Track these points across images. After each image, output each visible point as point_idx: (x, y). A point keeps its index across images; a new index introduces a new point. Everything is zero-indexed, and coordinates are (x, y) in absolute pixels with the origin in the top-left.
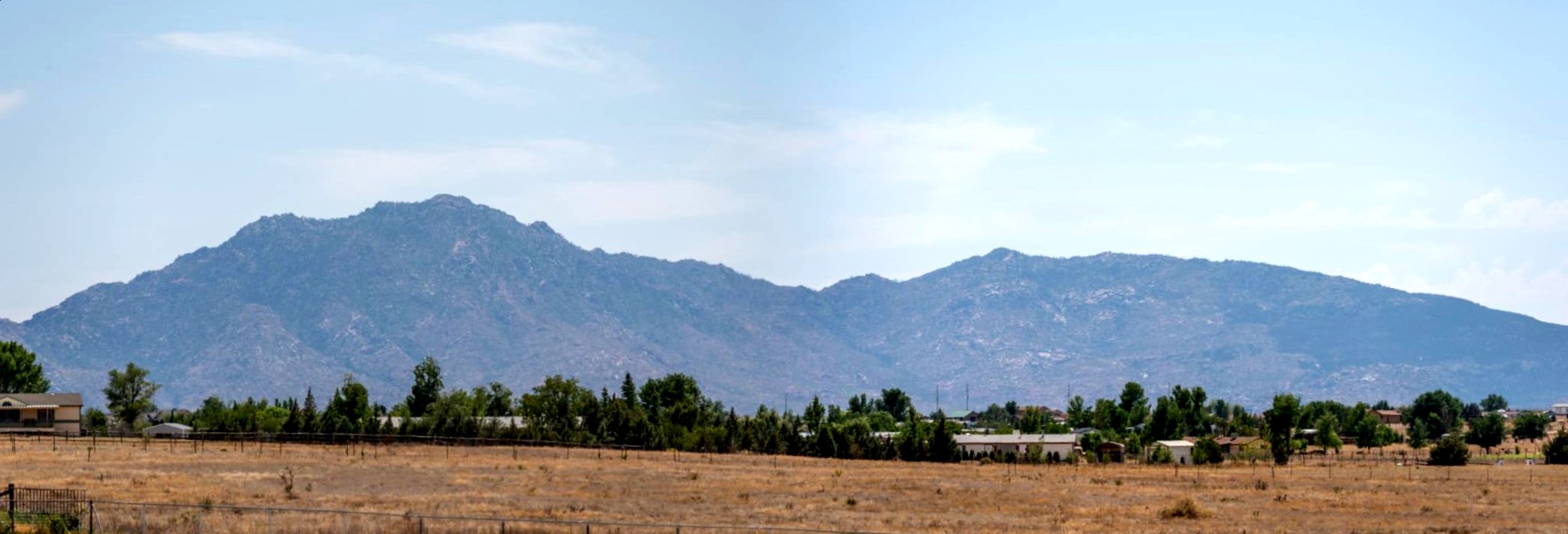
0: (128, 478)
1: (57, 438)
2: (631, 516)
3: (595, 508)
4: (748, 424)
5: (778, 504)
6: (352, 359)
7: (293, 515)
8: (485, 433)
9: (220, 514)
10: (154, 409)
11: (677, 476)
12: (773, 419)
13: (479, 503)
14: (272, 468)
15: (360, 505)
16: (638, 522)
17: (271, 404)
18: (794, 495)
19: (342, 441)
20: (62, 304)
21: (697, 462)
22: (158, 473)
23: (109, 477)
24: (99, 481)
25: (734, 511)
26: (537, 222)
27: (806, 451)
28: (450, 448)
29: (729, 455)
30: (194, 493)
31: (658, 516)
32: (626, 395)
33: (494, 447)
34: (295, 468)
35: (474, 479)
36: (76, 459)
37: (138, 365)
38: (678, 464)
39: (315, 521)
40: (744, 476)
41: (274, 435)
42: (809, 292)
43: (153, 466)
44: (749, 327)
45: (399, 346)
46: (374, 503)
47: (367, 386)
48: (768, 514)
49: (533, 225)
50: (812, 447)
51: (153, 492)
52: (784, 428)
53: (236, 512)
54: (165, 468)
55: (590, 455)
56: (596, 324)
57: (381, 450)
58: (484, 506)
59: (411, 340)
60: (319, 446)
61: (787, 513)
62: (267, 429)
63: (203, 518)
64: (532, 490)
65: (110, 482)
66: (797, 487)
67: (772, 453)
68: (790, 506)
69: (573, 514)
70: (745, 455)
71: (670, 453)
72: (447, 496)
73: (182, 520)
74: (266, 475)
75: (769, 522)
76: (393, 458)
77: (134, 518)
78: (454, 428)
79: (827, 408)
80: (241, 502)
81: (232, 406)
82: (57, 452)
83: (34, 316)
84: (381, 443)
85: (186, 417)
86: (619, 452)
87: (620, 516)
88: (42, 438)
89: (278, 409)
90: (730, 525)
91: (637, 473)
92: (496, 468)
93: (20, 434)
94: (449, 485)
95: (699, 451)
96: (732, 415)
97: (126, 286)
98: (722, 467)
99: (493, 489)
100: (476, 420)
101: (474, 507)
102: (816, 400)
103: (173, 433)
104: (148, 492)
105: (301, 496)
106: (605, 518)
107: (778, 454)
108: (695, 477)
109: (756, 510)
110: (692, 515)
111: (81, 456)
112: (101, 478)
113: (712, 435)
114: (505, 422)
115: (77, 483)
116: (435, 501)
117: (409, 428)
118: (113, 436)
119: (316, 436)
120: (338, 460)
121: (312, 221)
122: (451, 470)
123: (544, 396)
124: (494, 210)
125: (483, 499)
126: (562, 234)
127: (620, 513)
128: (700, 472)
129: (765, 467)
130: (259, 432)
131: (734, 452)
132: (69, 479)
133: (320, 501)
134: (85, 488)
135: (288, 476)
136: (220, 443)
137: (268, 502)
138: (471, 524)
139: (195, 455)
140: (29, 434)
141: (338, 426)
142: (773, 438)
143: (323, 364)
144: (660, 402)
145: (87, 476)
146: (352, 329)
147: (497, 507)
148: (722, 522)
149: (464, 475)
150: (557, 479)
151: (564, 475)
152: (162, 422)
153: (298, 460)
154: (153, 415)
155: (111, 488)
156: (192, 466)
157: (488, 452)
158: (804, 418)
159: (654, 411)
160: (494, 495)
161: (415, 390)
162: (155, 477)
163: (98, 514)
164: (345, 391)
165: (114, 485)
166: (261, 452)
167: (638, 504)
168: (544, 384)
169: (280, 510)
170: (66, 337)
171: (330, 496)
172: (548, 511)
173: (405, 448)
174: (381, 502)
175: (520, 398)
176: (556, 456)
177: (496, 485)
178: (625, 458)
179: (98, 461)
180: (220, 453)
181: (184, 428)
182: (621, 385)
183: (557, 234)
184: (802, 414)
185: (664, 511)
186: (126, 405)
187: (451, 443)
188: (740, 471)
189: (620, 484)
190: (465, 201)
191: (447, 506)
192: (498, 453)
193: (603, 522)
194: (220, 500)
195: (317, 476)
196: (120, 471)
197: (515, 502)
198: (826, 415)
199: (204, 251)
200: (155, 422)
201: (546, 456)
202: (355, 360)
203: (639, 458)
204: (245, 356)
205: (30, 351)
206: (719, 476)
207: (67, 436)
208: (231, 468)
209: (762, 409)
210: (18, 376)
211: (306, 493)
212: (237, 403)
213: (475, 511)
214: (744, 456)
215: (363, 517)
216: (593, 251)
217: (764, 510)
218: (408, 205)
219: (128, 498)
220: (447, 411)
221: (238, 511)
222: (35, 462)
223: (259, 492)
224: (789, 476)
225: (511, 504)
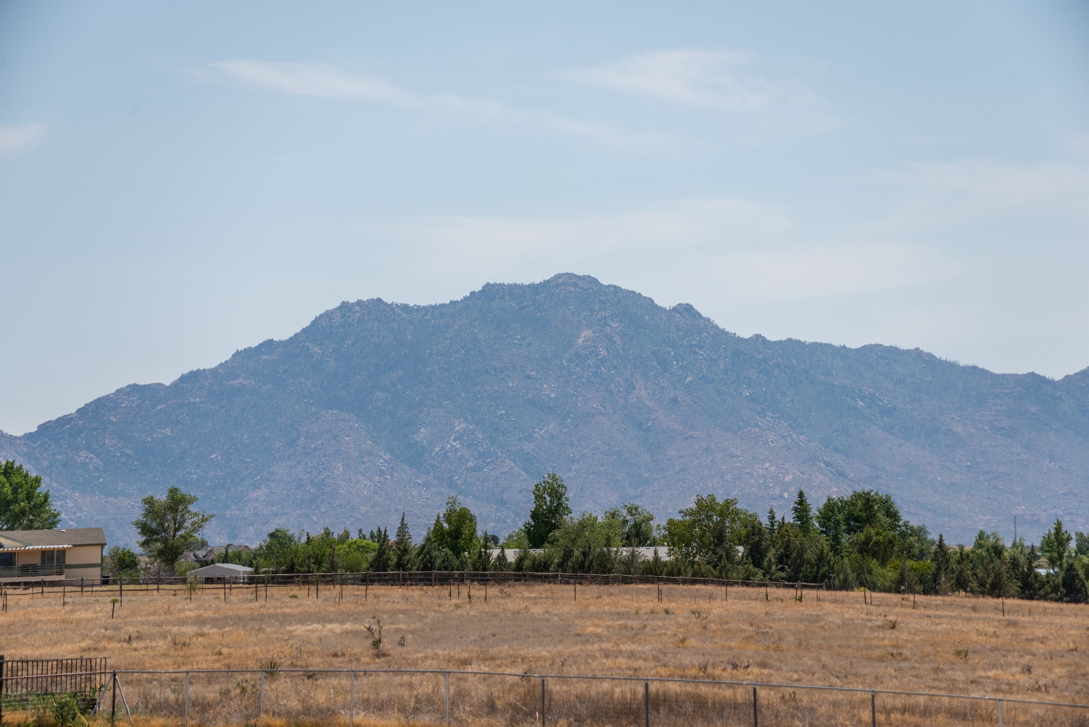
0: (165, 637)
1: (68, 589)
2: (810, 677)
3: (763, 665)
4: (963, 557)
5: (1010, 665)
6: (455, 478)
7: (383, 677)
8: (622, 568)
9: (288, 680)
10: (204, 544)
11: (869, 624)
12: (998, 551)
13: (616, 657)
14: (356, 618)
15: (466, 662)
16: (820, 684)
17: (354, 536)
18: (1034, 655)
19: (444, 581)
20: (79, 411)
21: (896, 605)
22: (206, 629)
23: (139, 638)
24: (125, 645)
25: (949, 673)
26: (680, 305)
27: (1047, 594)
28: (579, 587)
29: (939, 597)
30: (255, 653)
31: (846, 677)
32: (799, 518)
33: (633, 586)
34: (385, 616)
35: (608, 627)
36: (94, 616)
37: (184, 490)
38: (869, 607)
39: (411, 686)
40: (959, 625)
41: (357, 574)
42: (1043, 380)
43: (200, 621)
44: (959, 428)
45: (514, 461)
46: (484, 660)
47: (474, 511)
48: (996, 679)
49: (675, 309)
50: (1055, 589)
51: (201, 655)
52: (1015, 563)
53: (309, 677)
54: (217, 622)
55: (754, 596)
56: (757, 429)
57: (493, 590)
58: (622, 661)
59: (528, 453)
60: (414, 587)
61: (1023, 679)
62: (350, 568)
63: (266, 687)
64: (683, 641)
65: (141, 644)
66: (1036, 644)
67: (998, 596)
68: (1028, 670)
69: (735, 671)
70: (961, 598)
71: (858, 593)
72: (576, 649)
73: (238, 691)
74: (348, 626)
75: (997, 690)
76: (508, 600)
77: (174, 691)
78: (583, 563)
79: (1074, 536)
80: (316, 663)
81: (304, 540)
82: (67, 608)
83: (39, 427)
84: (493, 582)
85: (244, 556)
86: (792, 592)
87: (796, 676)
88: (46, 589)
89: (364, 542)
90: (943, 693)
91: (817, 619)
92: (637, 613)
93: (15, 585)
94: (578, 635)
95: (898, 591)
96: (941, 545)
97: (167, 388)
98: (931, 612)
99: (633, 639)
100: (609, 552)
101: (609, 663)
102: (1059, 524)
103: (227, 576)
104: (193, 656)
105: (391, 653)
106: (776, 679)
107: (1007, 597)
108: (893, 626)
109: (980, 673)
110: (892, 677)
111: (101, 611)
112: (130, 640)
113: (915, 570)
114: (646, 553)
115: (95, 649)
116: (561, 656)
117: (527, 563)
118: (147, 584)
119: (411, 575)
120: (439, 605)
121: (405, 308)
122: (580, 616)
123: (695, 521)
124: (628, 291)
125: (621, 652)
126: (712, 318)
127: (796, 672)
128: (899, 619)
129: (990, 615)
130: (339, 571)
131: (945, 594)
132: (83, 645)
133: (417, 659)
134: (105, 654)
135: (375, 627)
136: (289, 587)
137: (351, 661)
138: (606, 685)
139: (257, 604)
140: (28, 585)
141: (438, 561)
142: (998, 575)
143: (419, 484)
144: (844, 527)
145: (110, 639)
146: (454, 440)
147: (639, 663)
148: (934, 688)
149: (596, 621)
150: (713, 626)
151: (722, 621)
152: (213, 562)
153: (389, 607)
154: (201, 553)
155: (142, 652)
156: (253, 619)
157: (626, 592)
158: (1042, 549)
159: (836, 539)
160: (634, 647)
161: (534, 515)
162: (203, 635)
163: (124, 690)
164: (448, 521)
165: (146, 648)
166: (341, 596)
167: (818, 659)
168: (693, 506)
169: (365, 673)
170: (83, 454)
171: (429, 652)
172: (704, 668)
173: (523, 587)
174: (493, 659)
175: (664, 523)
176: (711, 597)
177: (637, 634)
178: (800, 599)
179: (125, 617)
180: (288, 600)
181: (242, 570)
182: (793, 505)
183: (705, 319)
184: (1038, 544)
185: (854, 671)
186: (165, 541)
187: (580, 581)
188: (955, 618)
189: (794, 634)
190: (592, 281)
191: (575, 662)
192: (638, 592)
193: (774, 683)
194: (289, 662)
195: (412, 627)
196: (155, 630)
197: (662, 656)
198: (1073, 545)
199: (269, 345)
200: (204, 563)
201: (700, 597)
202: (459, 478)
203: (818, 599)
204: (321, 476)
205: (33, 474)
206: (925, 624)
207: (82, 586)
208: (303, 619)
209: (981, 536)
210: (16, 508)
211: (399, 649)
212: (311, 536)
213: (611, 669)
214: (958, 600)
215: (471, 678)
216: (751, 339)
217: (991, 673)
218: (521, 287)
219: (167, 665)
220: (574, 541)
221: (311, 676)
222: (36, 623)
223: (338, 649)
224: (1023, 627)
225: (656, 659)
